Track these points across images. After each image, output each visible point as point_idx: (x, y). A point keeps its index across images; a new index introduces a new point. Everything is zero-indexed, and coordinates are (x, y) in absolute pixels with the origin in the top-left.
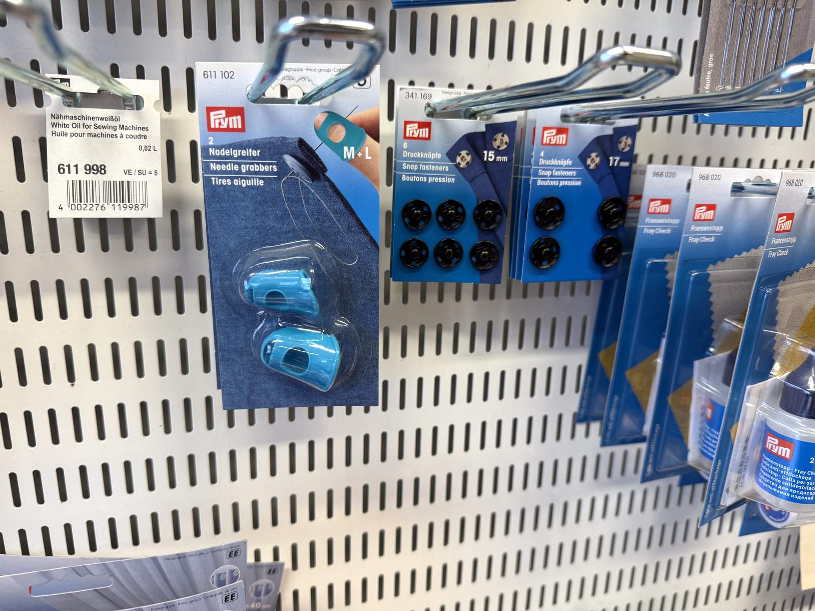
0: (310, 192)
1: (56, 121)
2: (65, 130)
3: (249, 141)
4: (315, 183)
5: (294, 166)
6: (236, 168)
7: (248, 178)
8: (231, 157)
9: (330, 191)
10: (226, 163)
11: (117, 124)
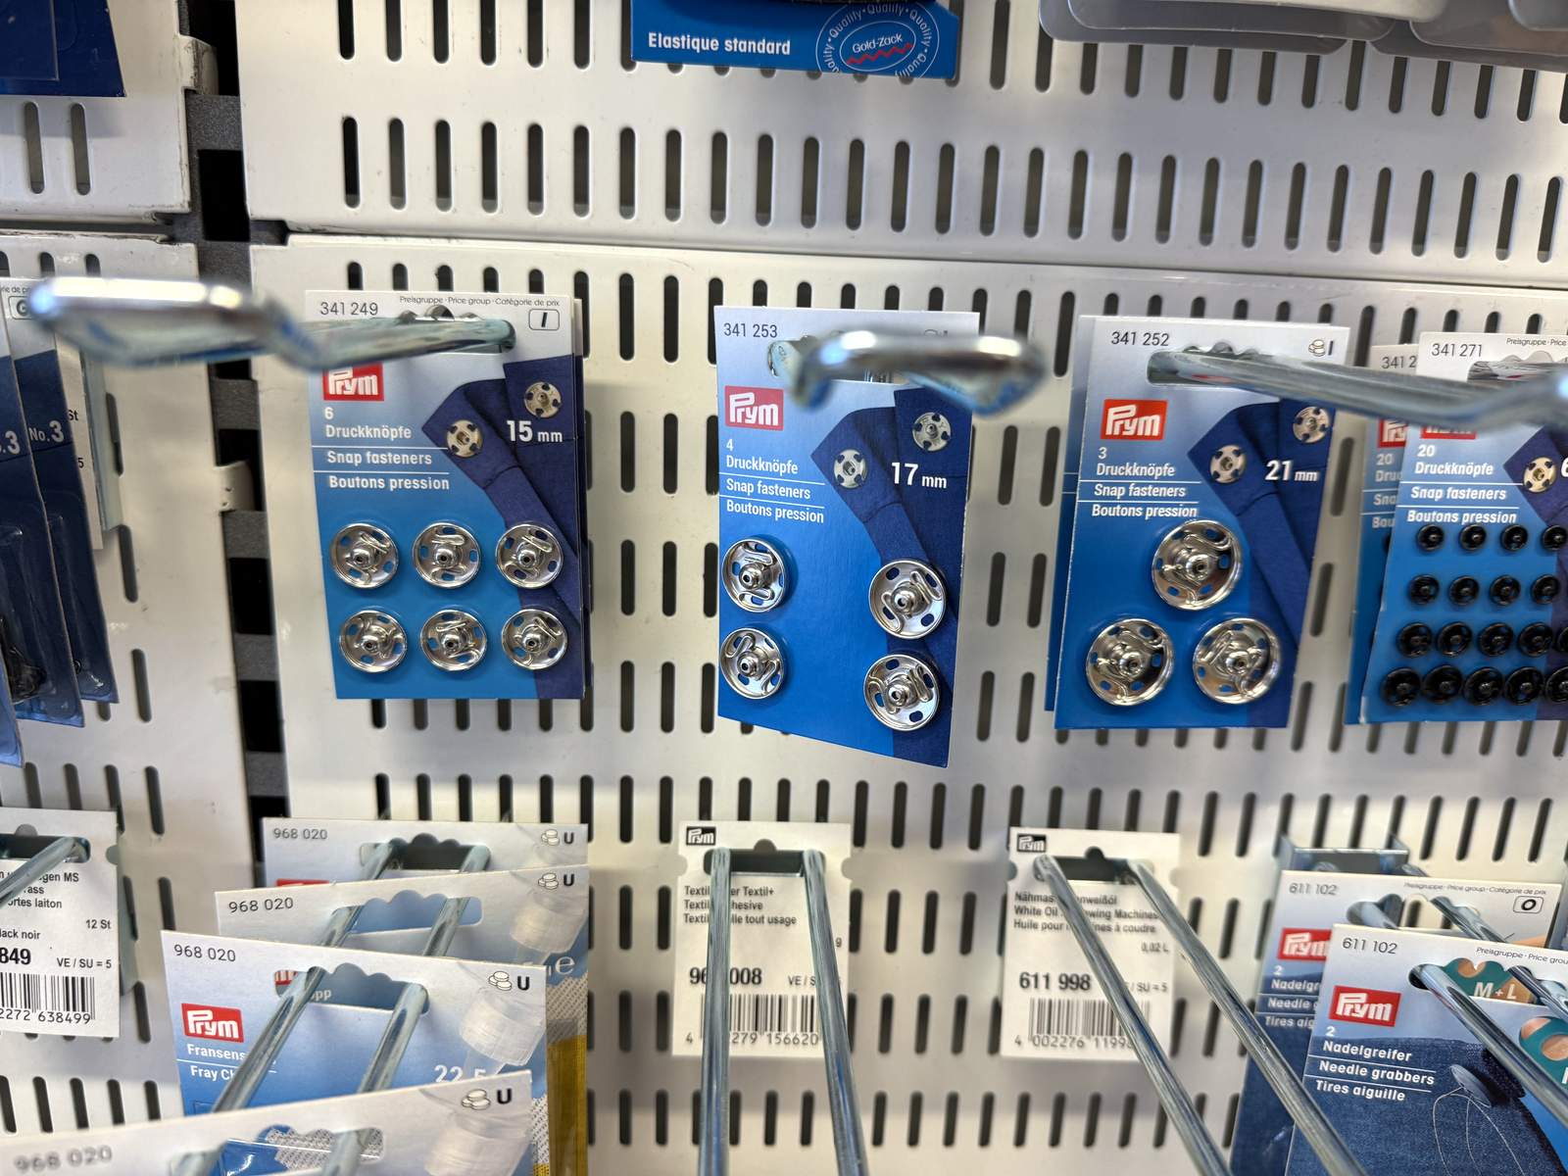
0: (1483, 1119)
1: (1022, 904)
2: (1035, 919)
3: (1397, 1040)
4: (1497, 1109)
5: (1466, 1082)
6: (1364, 1072)
7: (1379, 1088)
8: (1359, 1057)
9: (1522, 1124)
10: (1347, 1065)
11: (1111, 909)
